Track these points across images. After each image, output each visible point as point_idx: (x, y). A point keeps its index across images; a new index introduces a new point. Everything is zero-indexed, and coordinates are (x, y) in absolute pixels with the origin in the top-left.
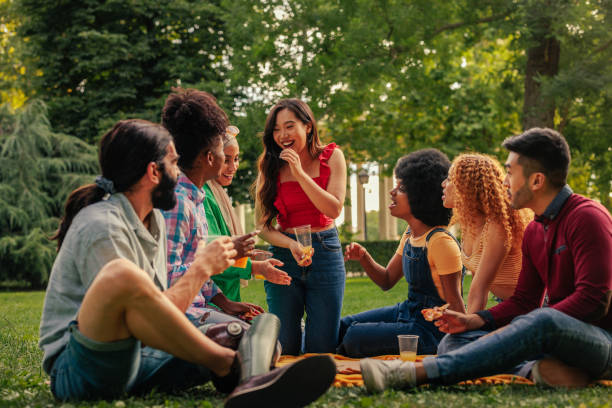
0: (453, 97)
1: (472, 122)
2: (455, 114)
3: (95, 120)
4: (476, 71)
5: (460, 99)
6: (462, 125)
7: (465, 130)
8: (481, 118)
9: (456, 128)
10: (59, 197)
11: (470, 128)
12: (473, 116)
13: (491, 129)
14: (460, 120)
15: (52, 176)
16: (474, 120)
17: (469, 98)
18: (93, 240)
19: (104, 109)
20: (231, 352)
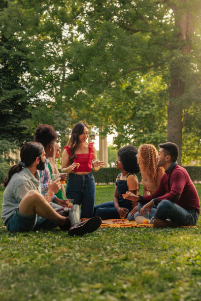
0: (136, 98)
1: (145, 111)
2: (137, 106)
4: (148, 86)
5: (140, 99)
6: (140, 112)
7: (142, 114)
8: (149, 108)
9: (137, 113)
11: (144, 113)
12: (146, 108)
13: (154, 114)
14: (140, 109)
16: (147, 109)
17: (144, 99)
20: (65, 217)
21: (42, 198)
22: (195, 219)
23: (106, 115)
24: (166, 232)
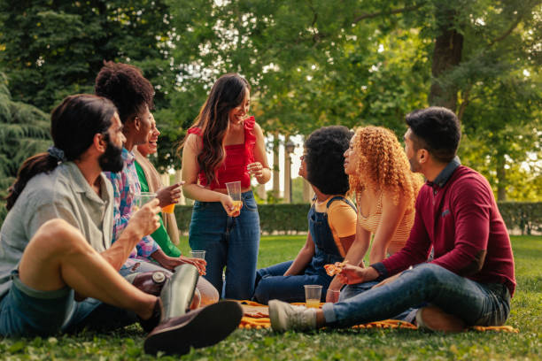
0: (370, 78)
1: (387, 101)
2: (372, 93)
3: (51, 91)
4: (391, 56)
5: (376, 81)
6: (378, 103)
7: (381, 108)
8: (394, 97)
9: (372, 106)
10: (16, 159)
11: (385, 107)
12: (388, 96)
13: (403, 108)
14: (377, 99)
15: (11, 140)
16: (389, 99)
17: (384, 80)
18: (38, 205)
19: (60, 81)
20: (153, 298)
21: (80, 241)
22: (504, 307)
23: (316, 111)
24: (435, 348)
